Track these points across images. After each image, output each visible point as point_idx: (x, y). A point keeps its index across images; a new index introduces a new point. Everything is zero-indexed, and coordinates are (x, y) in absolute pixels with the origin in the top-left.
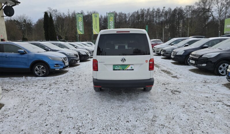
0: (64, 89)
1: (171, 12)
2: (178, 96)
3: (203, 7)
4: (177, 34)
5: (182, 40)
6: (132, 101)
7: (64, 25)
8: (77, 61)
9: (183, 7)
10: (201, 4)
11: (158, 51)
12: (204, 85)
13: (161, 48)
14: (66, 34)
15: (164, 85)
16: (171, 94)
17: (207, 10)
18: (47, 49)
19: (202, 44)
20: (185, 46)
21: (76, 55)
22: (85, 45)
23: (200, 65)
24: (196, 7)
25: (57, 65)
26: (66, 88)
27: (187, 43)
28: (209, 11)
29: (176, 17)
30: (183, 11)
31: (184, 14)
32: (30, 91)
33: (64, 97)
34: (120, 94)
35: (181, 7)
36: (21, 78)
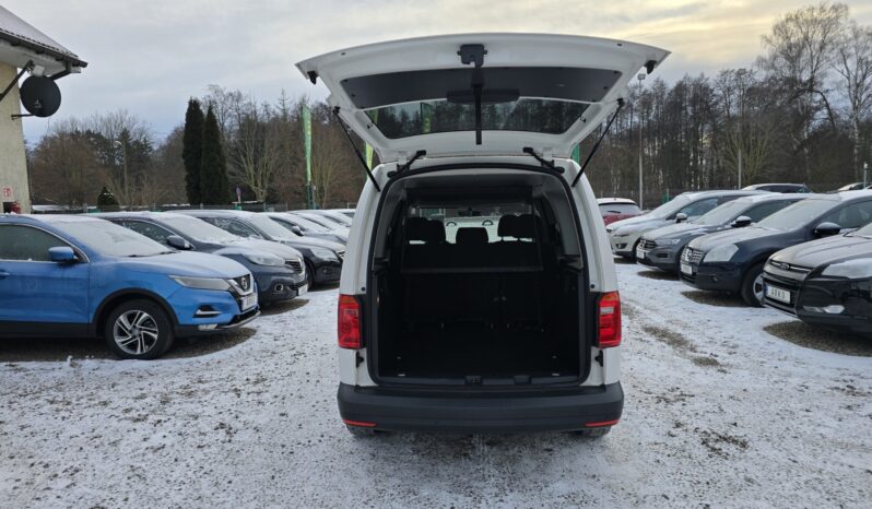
0: (218, 419)
1: (665, 97)
2: (740, 465)
3: (787, 73)
4: (690, 176)
5: (722, 200)
6: (521, 496)
7: (266, 146)
8: (295, 287)
9: (712, 78)
10: (781, 64)
11: (624, 246)
12: (849, 407)
13: (633, 232)
14: (271, 180)
15: (663, 402)
16: (701, 452)
17: (805, 84)
18: (177, 240)
19: (813, 218)
20: (734, 226)
21: (295, 265)
22: (338, 221)
23: (818, 310)
24: (761, 76)
25: (206, 307)
26: (227, 419)
27: (744, 214)
28: (811, 90)
29: (687, 113)
30: (712, 91)
31: (716, 103)
32: (72, 429)
33: (207, 467)
34: (465, 455)
35: (702, 75)
36: (56, 364)
